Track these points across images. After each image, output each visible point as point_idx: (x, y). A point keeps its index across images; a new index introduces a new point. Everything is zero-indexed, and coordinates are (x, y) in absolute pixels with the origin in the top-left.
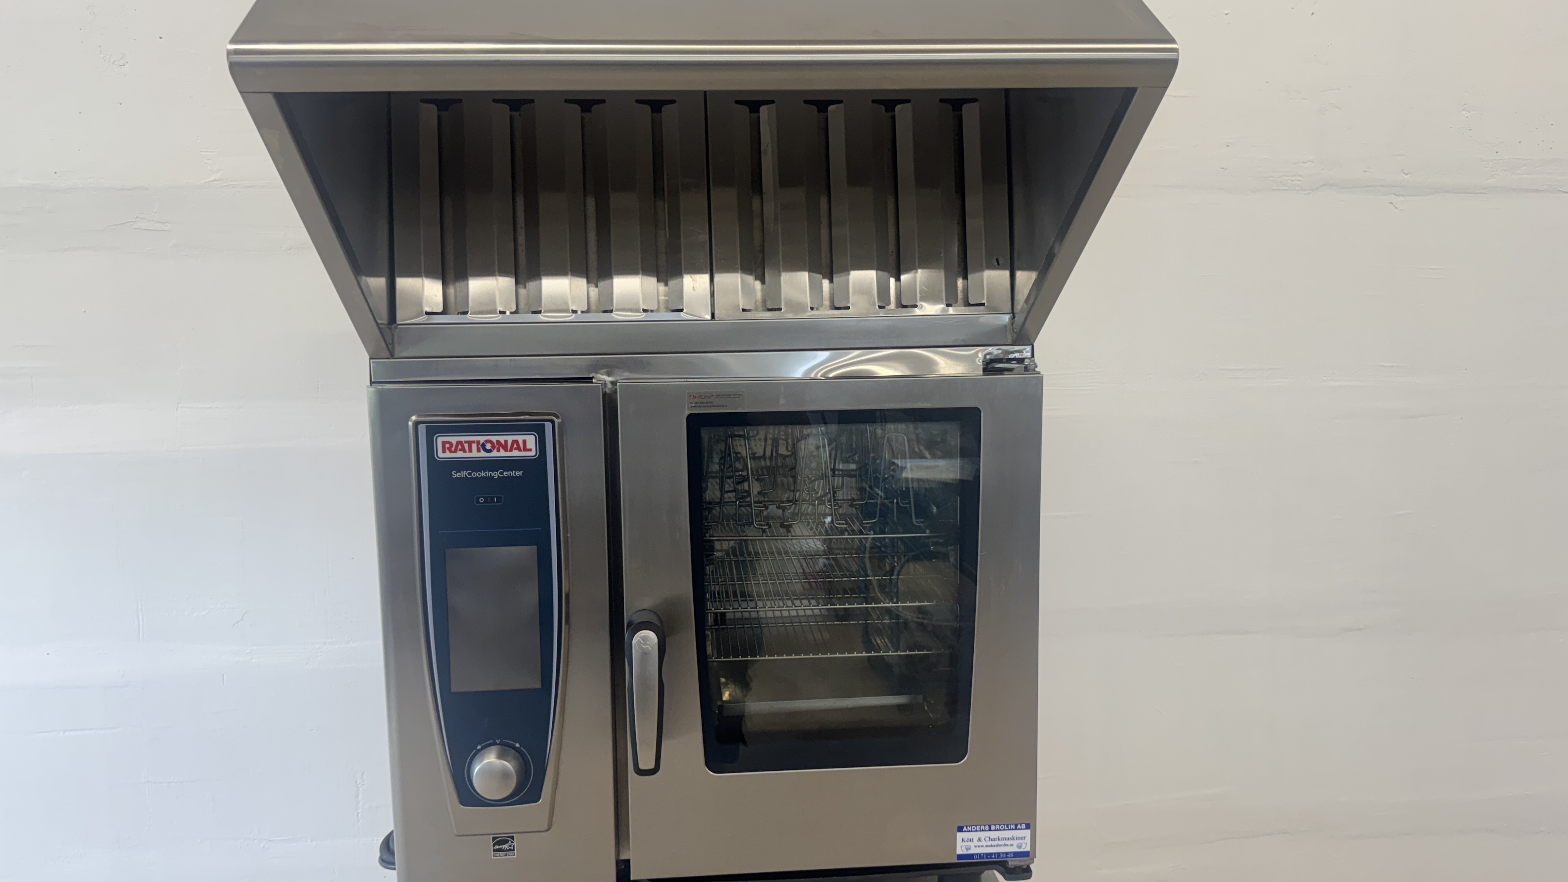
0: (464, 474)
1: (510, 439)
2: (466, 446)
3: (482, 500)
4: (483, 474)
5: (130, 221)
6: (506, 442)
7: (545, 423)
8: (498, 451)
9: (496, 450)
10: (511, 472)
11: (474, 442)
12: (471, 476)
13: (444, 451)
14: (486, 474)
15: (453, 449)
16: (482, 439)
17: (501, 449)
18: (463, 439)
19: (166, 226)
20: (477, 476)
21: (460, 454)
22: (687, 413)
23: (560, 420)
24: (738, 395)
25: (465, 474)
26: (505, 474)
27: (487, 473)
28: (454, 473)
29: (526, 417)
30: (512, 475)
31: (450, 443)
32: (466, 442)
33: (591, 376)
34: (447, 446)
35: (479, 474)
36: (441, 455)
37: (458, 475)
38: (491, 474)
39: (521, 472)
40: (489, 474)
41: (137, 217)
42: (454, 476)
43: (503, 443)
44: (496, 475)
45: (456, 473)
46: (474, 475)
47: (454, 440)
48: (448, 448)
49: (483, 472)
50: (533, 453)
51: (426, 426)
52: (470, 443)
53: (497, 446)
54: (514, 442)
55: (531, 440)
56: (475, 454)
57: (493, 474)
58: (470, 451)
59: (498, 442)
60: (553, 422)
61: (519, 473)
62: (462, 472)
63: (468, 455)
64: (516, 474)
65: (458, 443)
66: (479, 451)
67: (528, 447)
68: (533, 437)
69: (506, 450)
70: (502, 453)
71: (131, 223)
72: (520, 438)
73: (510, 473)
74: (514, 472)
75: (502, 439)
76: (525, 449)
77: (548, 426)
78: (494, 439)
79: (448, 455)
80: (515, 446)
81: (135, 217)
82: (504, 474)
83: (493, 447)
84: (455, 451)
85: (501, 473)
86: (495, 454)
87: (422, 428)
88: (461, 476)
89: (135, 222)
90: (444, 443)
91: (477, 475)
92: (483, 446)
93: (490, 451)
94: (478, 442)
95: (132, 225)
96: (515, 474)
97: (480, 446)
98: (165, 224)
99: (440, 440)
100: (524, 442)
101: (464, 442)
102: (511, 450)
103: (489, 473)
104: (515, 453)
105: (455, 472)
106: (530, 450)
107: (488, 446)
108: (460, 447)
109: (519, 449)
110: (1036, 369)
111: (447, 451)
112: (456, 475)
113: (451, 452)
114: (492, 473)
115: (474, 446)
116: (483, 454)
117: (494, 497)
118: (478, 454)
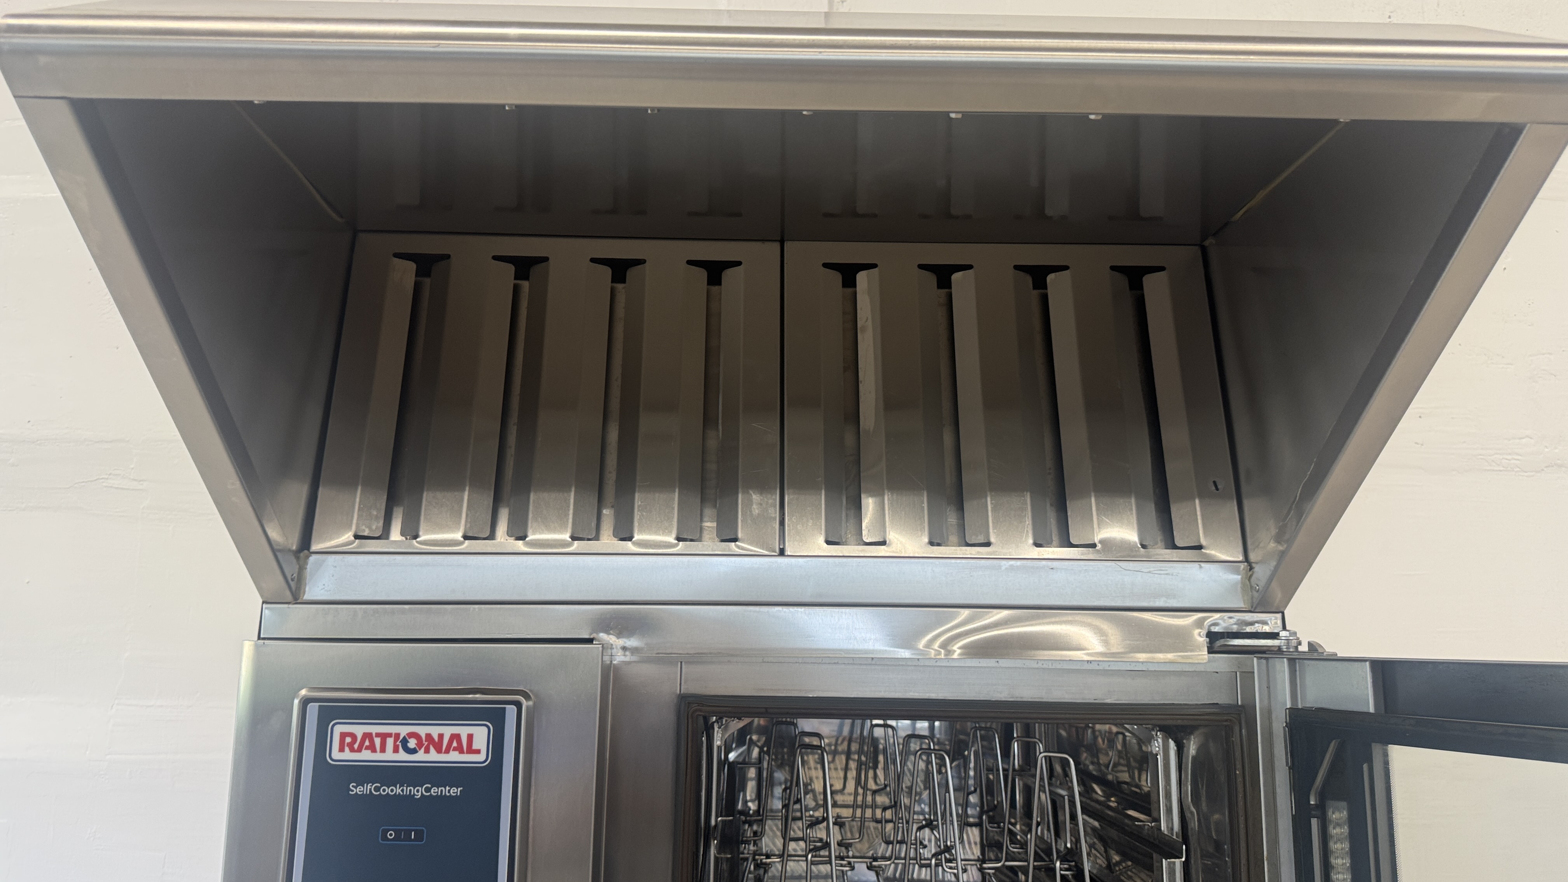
0: (368, 788)
1: (448, 731)
2: (377, 741)
3: (391, 835)
4: (399, 791)
5: (101, 477)
6: (441, 736)
7: (507, 706)
8: (427, 751)
9: (423, 749)
10: (443, 789)
11: (390, 735)
12: (378, 793)
13: (342, 750)
14: (402, 791)
15: (356, 746)
16: (404, 731)
17: (432, 749)
18: (374, 729)
19: (142, 484)
20: (388, 793)
21: (366, 755)
23: (531, 703)
25: (370, 789)
26: (434, 791)
27: (405, 788)
28: (353, 786)
29: (477, 696)
30: (444, 794)
31: (353, 736)
32: (378, 735)
33: (592, 637)
34: (348, 740)
35: (392, 791)
36: (336, 755)
37: (359, 790)
38: (410, 790)
39: (459, 789)
40: (407, 790)
41: (110, 474)
42: (353, 791)
43: (436, 738)
44: (419, 792)
45: (356, 788)
46: (384, 790)
47: (359, 730)
48: (349, 745)
49: (398, 786)
50: (481, 757)
51: (320, 706)
52: (384, 737)
53: (426, 743)
54: (456, 737)
55: (481, 735)
56: (389, 755)
57: (414, 791)
58: (383, 750)
59: (429, 736)
60: (518, 705)
61: (455, 791)
62: (365, 785)
63: (378, 756)
64: (452, 791)
65: (366, 736)
66: (396, 750)
67: (475, 747)
68: (485, 729)
69: (439, 751)
70: (433, 756)
71: (102, 481)
72: (464, 731)
73: (442, 791)
74: (448, 788)
75: (435, 731)
76: (471, 751)
77: (511, 710)
78: (422, 731)
79: (347, 755)
80: (455, 744)
81: (109, 473)
82: (432, 791)
83: (420, 744)
84: (359, 750)
85: (428, 790)
86: (420, 756)
87: (313, 709)
88: (363, 791)
89: (107, 479)
90: (343, 735)
91: (388, 791)
92: (405, 742)
93: (413, 751)
94: (397, 735)
95: (103, 482)
96: (449, 791)
97: (398, 743)
98: (141, 483)
99: (339, 729)
100: (470, 737)
101: (374, 735)
102: (447, 751)
103: (409, 788)
104: (454, 756)
105: (355, 784)
106: (478, 752)
107: (412, 744)
108: (367, 743)
109: (460, 749)
111: (347, 749)
112: (356, 790)
113: (352, 750)
114: (412, 788)
115: (390, 742)
116: (402, 756)
117: (411, 831)
118: (390, 756)
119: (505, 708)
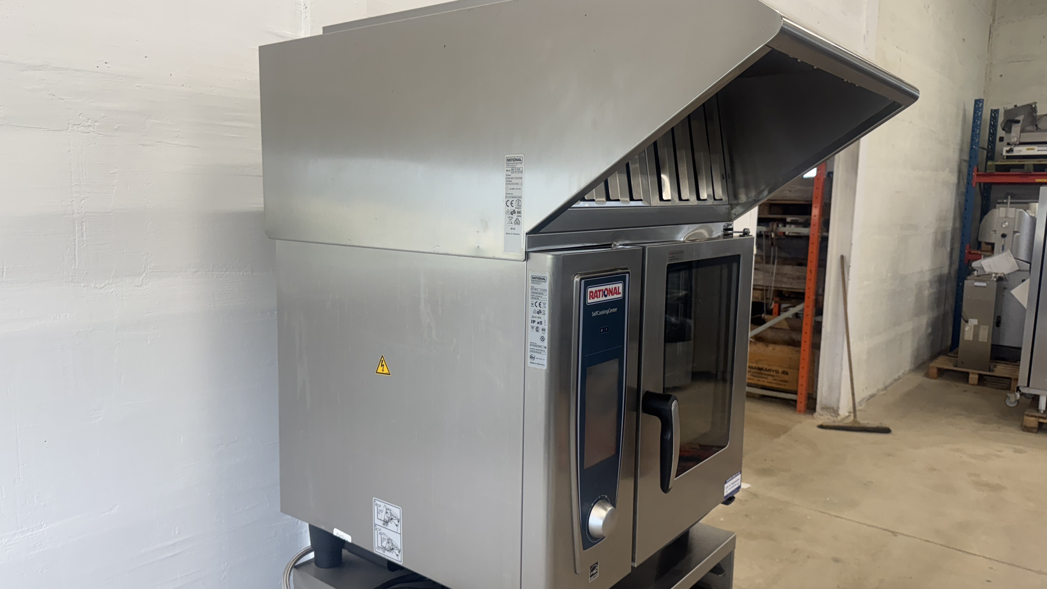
0: (596, 313)
1: (614, 286)
2: (598, 293)
3: (602, 330)
6: (612, 288)
9: (608, 295)
13: (589, 298)
14: (604, 312)
15: (593, 296)
16: (603, 288)
17: (610, 294)
18: (597, 288)
21: (596, 300)
22: (668, 263)
23: (631, 272)
24: (682, 252)
29: (619, 271)
30: (613, 311)
31: (593, 292)
32: (598, 291)
34: (591, 294)
35: (602, 313)
36: (588, 301)
39: (616, 309)
44: (607, 312)
46: (600, 313)
47: (594, 289)
50: (622, 295)
51: (585, 280)
53: (609, 292)
54: (615, 288)
58: (599, 297)
59: (610, 289)
60: (628, 273)
63: (598, 300)
65: (596, 291)
66: (602, 296)
67: (620, 291)
68: (621, 284)
69: (612, 295)
70: (611, 297)
72: (617, 286)
74: (614, 309)
77: (627, 277)
78: (608, 287)
79: (591, 300)
80: (615, 291)
84: (594, 298)
85: (610, 311)
86: (608, 298)
87: (583, 282)
90: (590, 292)
92: (604, 292)
93: (606, 296)
94: (602, 290)
99: (589, 290)
100: (619, 287)
102: (614, 294)
104: (615, 296)
106: (619, 293)
107: (606, 293)
108: (595, 294)
109: (616, 293)
110: (750, 234)
112: (594, 314)
113: (592, 298)
115: (601, 292)
116: (604, 298)
117: (606, 328)
118: (602, 299)
119: (626, 275)
